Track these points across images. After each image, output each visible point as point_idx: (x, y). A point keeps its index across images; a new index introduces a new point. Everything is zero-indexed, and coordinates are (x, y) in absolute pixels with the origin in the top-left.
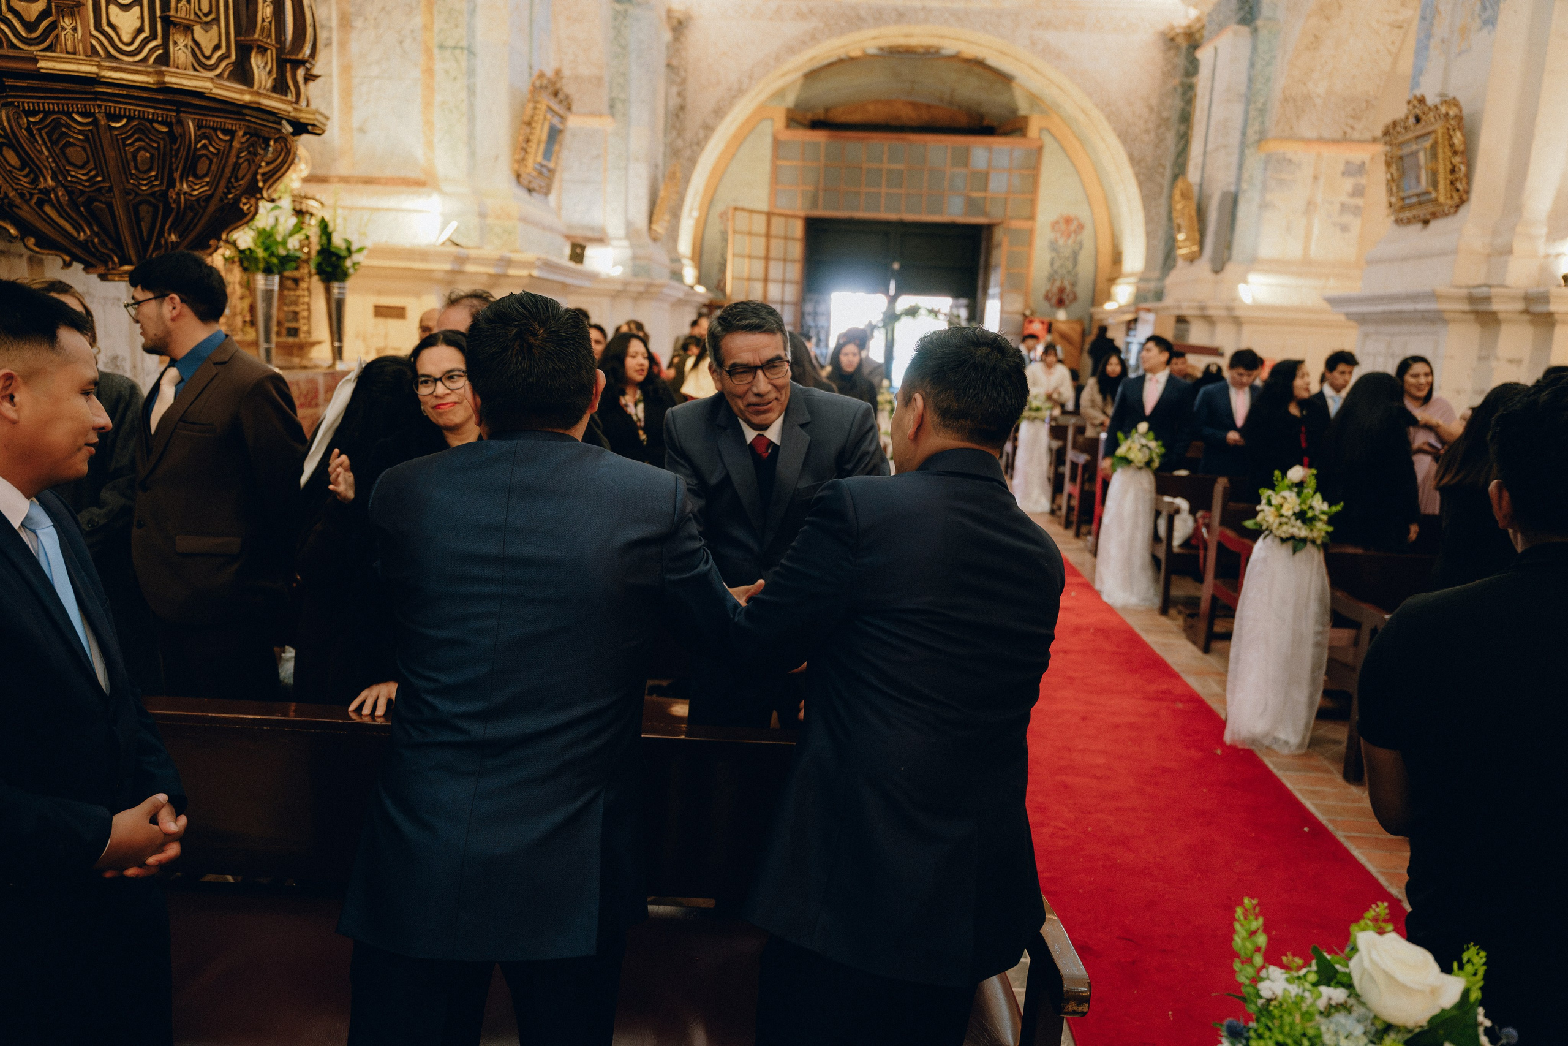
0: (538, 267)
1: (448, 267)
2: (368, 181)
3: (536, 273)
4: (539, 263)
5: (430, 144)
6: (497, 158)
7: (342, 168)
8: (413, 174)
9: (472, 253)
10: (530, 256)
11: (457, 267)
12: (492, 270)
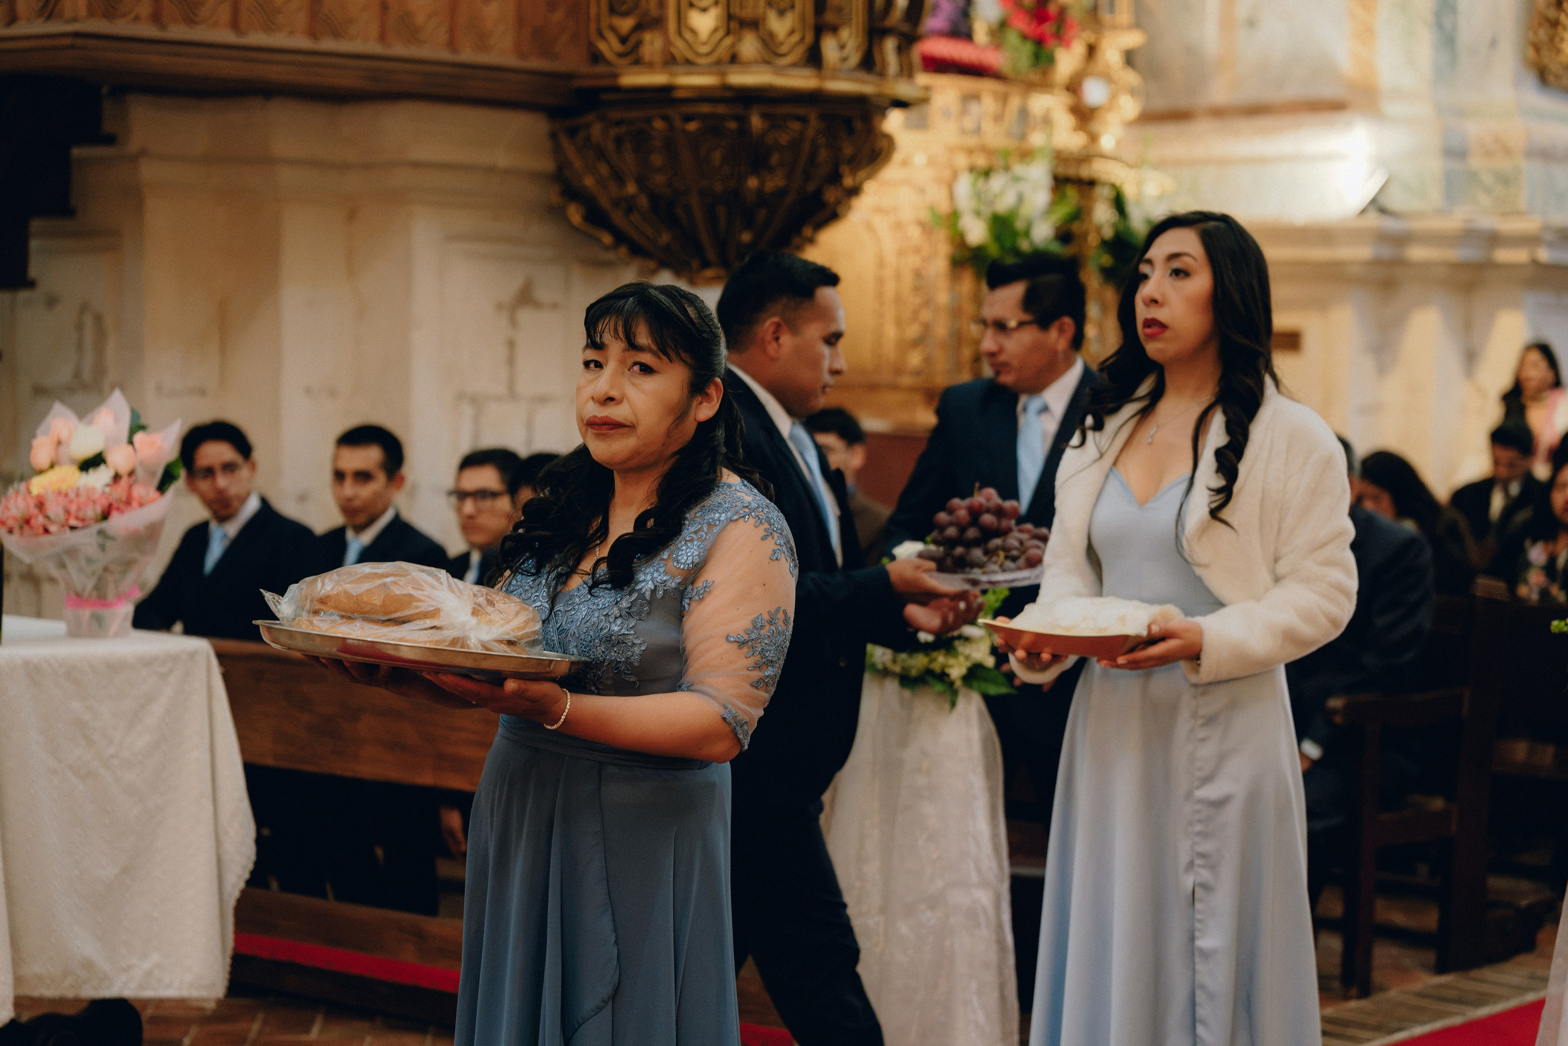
0: (1550, 245)
1: (1364, 252)
2: (1255, 111)
3: (1544, 255)
4: (1549, 236)
5: (1366, 34)
6: (1493, 43)
7: (1219, 93)
8: (1327, 91)
9: (1417, 225)
10: (1529, 225)
11: (1386, 252)
12: (1453, 254)
